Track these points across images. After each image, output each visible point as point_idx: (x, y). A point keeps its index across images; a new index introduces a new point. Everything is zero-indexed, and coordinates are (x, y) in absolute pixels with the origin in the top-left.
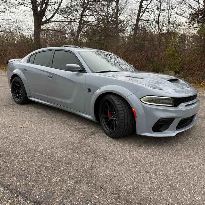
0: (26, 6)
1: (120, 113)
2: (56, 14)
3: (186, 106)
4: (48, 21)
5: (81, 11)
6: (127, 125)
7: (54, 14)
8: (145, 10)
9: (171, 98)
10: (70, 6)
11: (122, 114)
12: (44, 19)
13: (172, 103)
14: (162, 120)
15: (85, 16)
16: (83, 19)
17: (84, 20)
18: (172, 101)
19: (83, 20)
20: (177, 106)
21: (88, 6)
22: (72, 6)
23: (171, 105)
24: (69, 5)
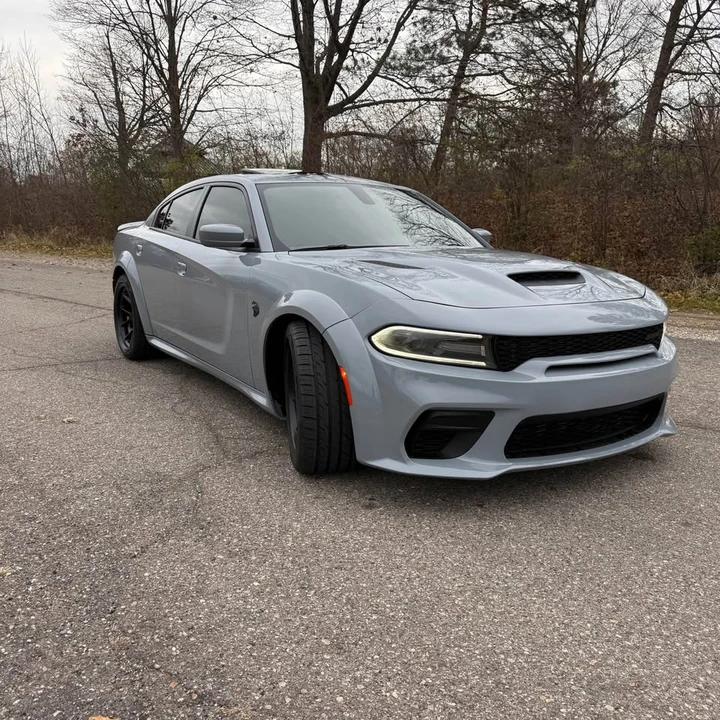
0: (281, 62)
1: (302, 383)
2: (377, 78)
3: (552, 369)
4: (350, 102)
5: (457, 60)
6: (330, 427)
7: (371, 79)
8: (691, 35)
9: (480, 337)
10: (422, 48)
11: (309, 388)
12: (336, 98)
13: (483, 354)
14: (437, 414)
15: (474, 77)
16: (463, 86)
17: (466, 92)
18: (483, 348)
19: (463, 90)
20: (513, 368)
21: (484, 42)
22: (426, 48)
23: (483, 364)
24: (418, 44)
